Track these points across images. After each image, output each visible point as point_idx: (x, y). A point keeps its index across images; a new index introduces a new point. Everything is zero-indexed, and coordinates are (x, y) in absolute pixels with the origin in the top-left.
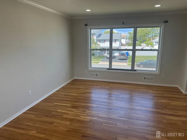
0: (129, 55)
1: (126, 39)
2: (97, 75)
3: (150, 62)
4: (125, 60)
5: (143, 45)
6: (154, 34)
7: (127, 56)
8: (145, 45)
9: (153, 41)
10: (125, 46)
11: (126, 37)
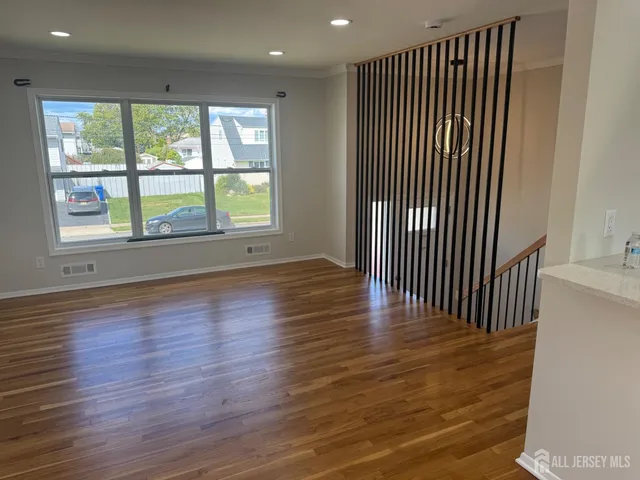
0: (109, 197)
1: (78, 138)
2: (91, 268)
3: (186, 212)
4: (99, 216)
5: (146, 159)
6: (173, 122)
7: (102, 199)
8: (154, 159)
9: (175, 145)
10: (79, 163)
11: (75, 131)
